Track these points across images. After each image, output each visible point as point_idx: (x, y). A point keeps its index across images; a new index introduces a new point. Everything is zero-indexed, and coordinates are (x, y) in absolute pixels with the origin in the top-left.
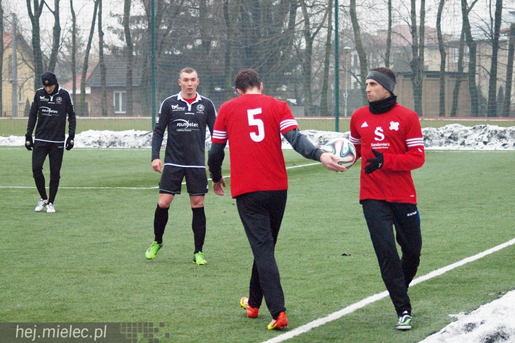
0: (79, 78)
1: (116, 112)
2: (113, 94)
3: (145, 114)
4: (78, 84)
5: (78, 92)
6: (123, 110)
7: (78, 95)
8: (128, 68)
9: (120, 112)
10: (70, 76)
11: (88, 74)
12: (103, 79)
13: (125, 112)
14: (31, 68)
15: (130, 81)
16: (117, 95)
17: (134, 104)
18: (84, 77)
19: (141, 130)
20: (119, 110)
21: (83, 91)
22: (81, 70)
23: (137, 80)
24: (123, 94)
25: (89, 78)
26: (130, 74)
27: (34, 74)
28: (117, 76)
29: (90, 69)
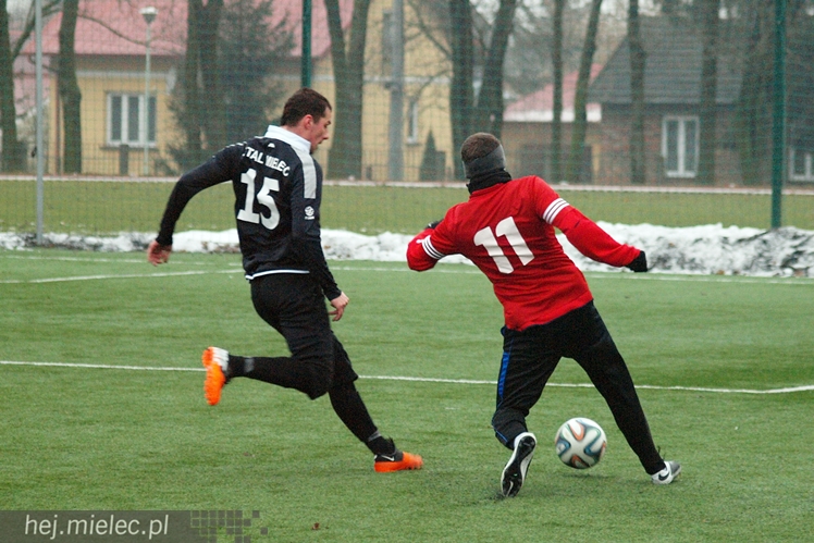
0: (570, 79)
1: (670, 174)
2: (660, 126)
3: (750, 179)
4: (568, 96)
5: (568, 115)
6: (689, 167)
7: (568, 124)
8: (706, 52)
9: (681, 172)
10: (547, 71)
11: (596, 69)
12: (637, 82)
13: (691, 175)
14: (442, 49)
15: (710, 89)
16: (673, 127)
17: (718, 152)
18: (584, 75)
19: (741, 225)
20: (675, 168)
21: (581, 114)
22: (577, 57)
23: (729, 86)
24: (690, 126)
25: (599, 78)
26: (710, 68)
27: (449, 65)
28: (674, 75)
29: (602, 55)
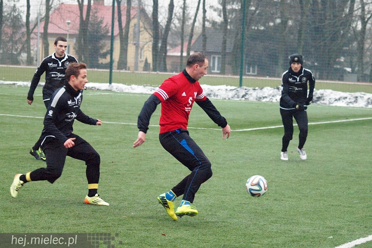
0: (186, 44)
1: (213, 71)
2: (210, 58)
3: (235, 73)
4: (185, 49)
5: (185, 54)
6: (218, 70)
7: (185, 57)
8: (224, 38)
9: (216, 71)
10: (179, 42)
11: (193, 41)
12: (204, 46)
13: (219, 72)
14: (150, 34)
15: (224, 48)
16: (214, 58)
17: (226, 66)
18: (190, 43)
19: (231, 86)
20: (214, 70)
21: (188, 54)
22: (188, 38)
23: (230, 47)
24: (219, 58)
25: (193, 44)
26: (225, 42)
27: (152, 39)
28: (214, 44)
29: (195, 37)
